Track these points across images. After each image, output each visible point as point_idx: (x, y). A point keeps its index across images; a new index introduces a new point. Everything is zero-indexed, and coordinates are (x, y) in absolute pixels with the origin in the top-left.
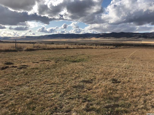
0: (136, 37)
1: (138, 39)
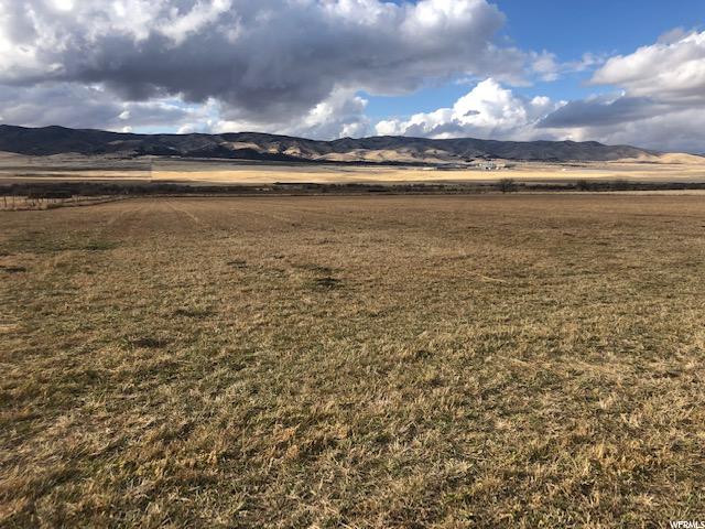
0: (126, 153)
1: (134, 160)
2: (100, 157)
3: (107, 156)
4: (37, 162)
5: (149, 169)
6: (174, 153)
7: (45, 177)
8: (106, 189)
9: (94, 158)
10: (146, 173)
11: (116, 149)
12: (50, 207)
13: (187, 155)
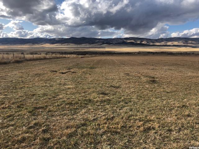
0: (99, 44)
1: (101, 46)
2: (93, 45)
3: (95, 44)
4: (79, 46)
5: (105, 48)
6: (111, 44)
7: (81, 50)
8: (94, 53)
9: (92, 45)
10: (104, 49)
11: (97, 43)
12: (81, 57)
13: (115, 44)
